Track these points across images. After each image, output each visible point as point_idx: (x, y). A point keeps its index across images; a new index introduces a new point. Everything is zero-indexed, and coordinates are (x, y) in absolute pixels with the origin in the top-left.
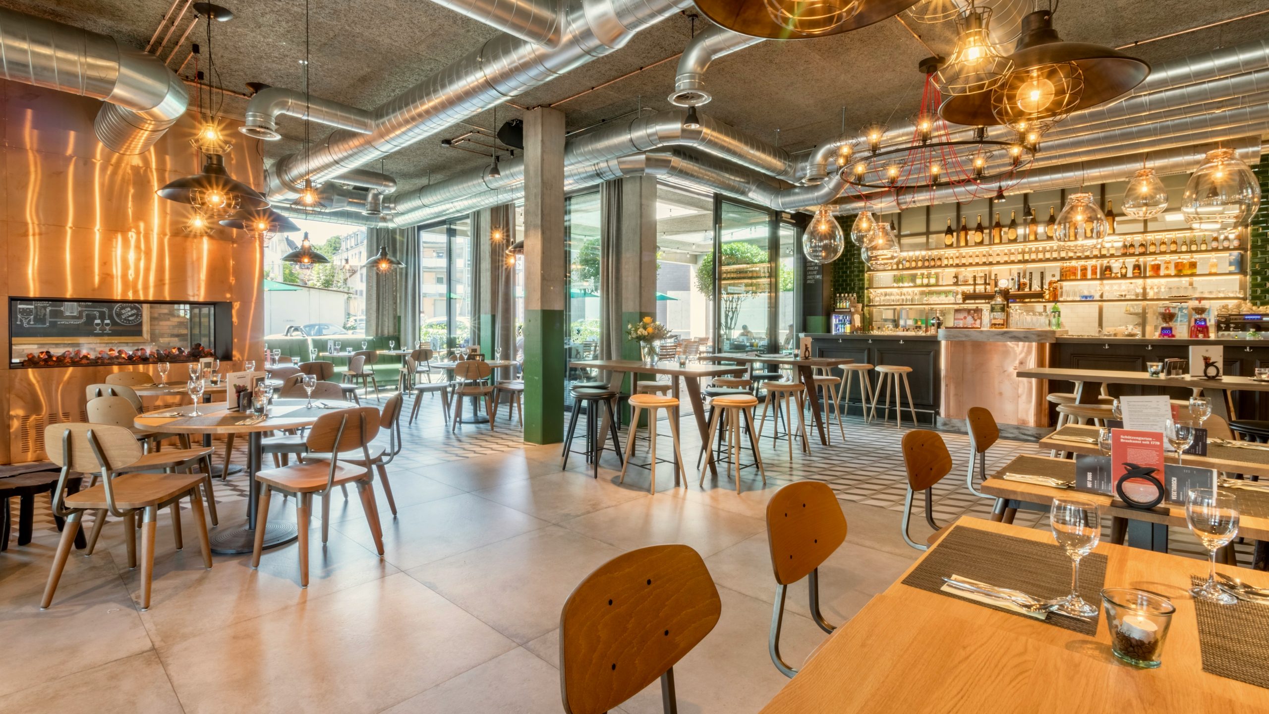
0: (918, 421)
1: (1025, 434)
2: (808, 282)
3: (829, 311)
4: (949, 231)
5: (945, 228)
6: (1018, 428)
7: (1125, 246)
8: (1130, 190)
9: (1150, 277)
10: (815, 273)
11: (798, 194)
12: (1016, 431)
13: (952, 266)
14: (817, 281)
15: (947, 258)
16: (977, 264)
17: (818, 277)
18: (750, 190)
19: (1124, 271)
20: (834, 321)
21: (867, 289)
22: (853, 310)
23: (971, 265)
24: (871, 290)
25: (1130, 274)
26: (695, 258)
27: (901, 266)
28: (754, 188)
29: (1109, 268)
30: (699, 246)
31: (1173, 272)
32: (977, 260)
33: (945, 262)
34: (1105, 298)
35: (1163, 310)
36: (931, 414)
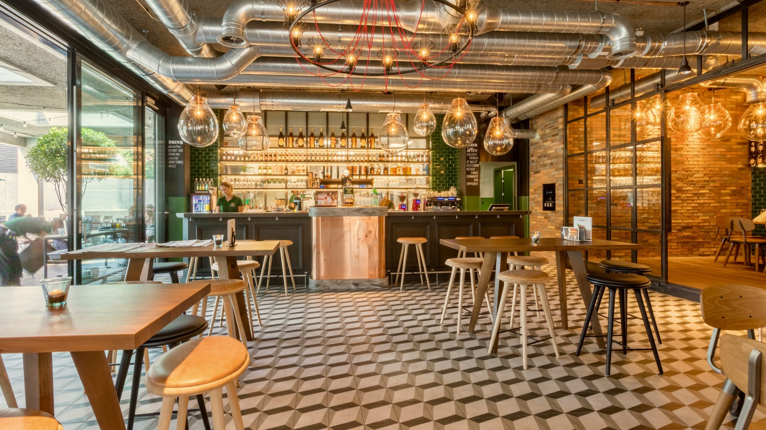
0: (296, 284)
1: (373, 285)
2: (170, 166)
3: (191, 192)
4: (281, 136)
5: (278, 134)
6: (369, 281)
7: (380, 156)
8: (418, 117)
9: (391, 175)
10: (177, 158)
11: (190, 63)
12: (367, 283)
13: (283, 161)
14: (178, 165)
15: (280, 155)
16: (300, 161)
17: (179, 162)
18: (128, 48)
19: (379, 171)
20: (194, 201)
21: (221, 175)
22: (211, 192)
23: (296, 161)
24: (224, 176)
25: (382, 173)
26: (24, 141)
27: (247, 159)
28: (134, 46)
29: (372, 169)
30: (30, 127)
31: (402, 173)
32: (301, 158)
33: (279, 158)
34: (389, 187)
35: (400, 194)
36: (304, 277)
